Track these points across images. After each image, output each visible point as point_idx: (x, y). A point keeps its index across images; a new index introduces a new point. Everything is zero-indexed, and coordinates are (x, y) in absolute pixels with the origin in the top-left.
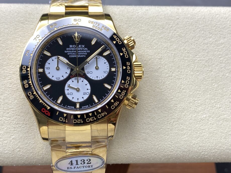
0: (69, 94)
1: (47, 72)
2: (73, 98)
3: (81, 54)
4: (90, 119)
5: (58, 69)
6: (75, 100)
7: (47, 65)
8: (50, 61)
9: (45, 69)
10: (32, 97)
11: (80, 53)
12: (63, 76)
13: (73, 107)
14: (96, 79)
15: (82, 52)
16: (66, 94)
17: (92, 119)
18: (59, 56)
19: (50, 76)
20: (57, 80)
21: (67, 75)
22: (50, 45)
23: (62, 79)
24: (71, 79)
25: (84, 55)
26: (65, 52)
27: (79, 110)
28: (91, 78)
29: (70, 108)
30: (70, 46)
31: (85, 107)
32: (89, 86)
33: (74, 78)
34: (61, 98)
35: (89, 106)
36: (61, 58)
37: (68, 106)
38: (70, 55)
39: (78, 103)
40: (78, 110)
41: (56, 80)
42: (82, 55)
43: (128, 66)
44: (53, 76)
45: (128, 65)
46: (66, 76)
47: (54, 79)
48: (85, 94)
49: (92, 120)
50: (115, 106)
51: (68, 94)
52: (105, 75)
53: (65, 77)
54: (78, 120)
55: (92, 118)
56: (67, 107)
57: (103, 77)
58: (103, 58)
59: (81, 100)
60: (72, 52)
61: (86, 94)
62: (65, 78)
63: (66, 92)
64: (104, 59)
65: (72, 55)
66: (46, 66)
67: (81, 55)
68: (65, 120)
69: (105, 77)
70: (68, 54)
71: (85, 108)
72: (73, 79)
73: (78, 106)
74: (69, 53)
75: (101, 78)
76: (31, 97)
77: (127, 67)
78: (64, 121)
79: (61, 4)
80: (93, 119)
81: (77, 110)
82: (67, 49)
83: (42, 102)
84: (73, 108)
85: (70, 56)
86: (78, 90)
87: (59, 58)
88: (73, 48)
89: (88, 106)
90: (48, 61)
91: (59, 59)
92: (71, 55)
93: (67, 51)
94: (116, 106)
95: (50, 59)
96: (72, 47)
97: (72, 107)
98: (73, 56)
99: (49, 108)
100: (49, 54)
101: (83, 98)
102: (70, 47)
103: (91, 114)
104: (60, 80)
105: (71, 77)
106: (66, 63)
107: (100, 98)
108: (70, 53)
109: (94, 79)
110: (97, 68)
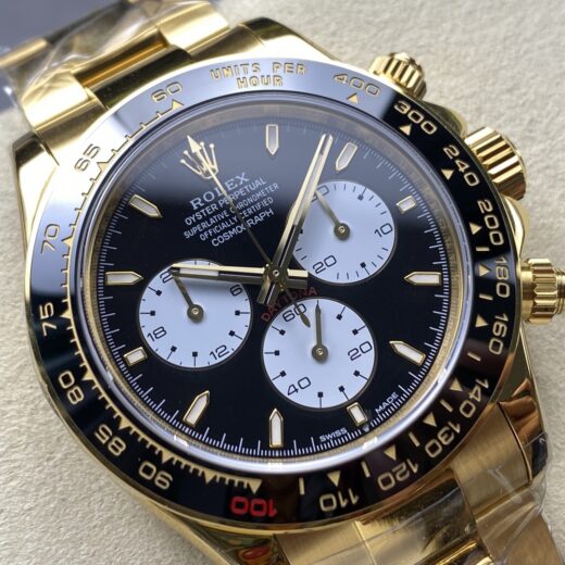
0: (297, 387)
1: (161, 348)
2: (320, 395)
3: (250, 212)
4: (440, 441)
5: (196, 316)
6: (332, 400)
7: (147, 325)
8: (148, 301)
9: (149, 340)
10: (163, 480)
11: (245, 208)
12: (232, 333)
13: (344, 431)
14: (363, 275)
15: (252, 204)
16: (286, 395)
17: (446, 436)
18: (175, 265)
19: (182, 360)
20: (219, 360)
21: (246, 320)
22: (114, 240)
23: (234, 344)
24: (270, 329)
25: (267, 209)
26: (187, 235)
27: (372, 429)
28: (343, 280)
29: (334, 439)
30: (192, 202)
31: (385, 405)
32: (353, 319)
33: (280, 316)
34: (276, 422)
35: (400, 393)
36: (187, 266)
37: (322, 438)
38: (210, 238)
39: (350, 402)
40: (367, 429)
41: (213, 362)
42: (257, 213)
43: (457, 162)
44: (195, 354)
45: (455, 158)
46: (243, 325)
47: (205, 361)
48: (354, 355)
49: (446, 440)
50: (499, 337)
51: (292, 389)
52: (389, 241)
53: (243, 332)
54: (394, 470)
55: (446, 432)
56: (318, 442)
57: (386, 255)
58: (341, 184)
59: (356, 386)
60: (212, 221)
61: (360, 352)
62: (243, 336)
63: (282, 386)
64: (350, 185)
65: (221, 233)
66: (145, 332)
67: (252, 216)
68: (346, 496)
69: (390, 250)
70: (204, 237)
71: (388, 407)
72: (278, 323)
73: (358, 416)
74: (202, 232)
75: (380, 264)
76: (160, 481)
77: (455, 168)
78: (343, 504)
79: (56, 79)
80: (450, 436)
81: (364, 434)
82: (189, 220)
83: (215, 477)
84: (343, 436)
85: (216, 242)
86: (320, 355)
87: (178, 269)
88: (207, 204)
89: (394, 396)
90: (144, 307)
91: (182, 272)
92: (215, 236)
93: (194, 230)
94: (503, 335)
95: (148, 294)
96: (203, 201)
97: (338, 433)
98: (227, 236)
99: (255, 485)
100: (130, 278)
101: (357, 373)
102: (196, 208)
103: (430, 421)
104: (231, 352)
105: (266, 317)
106: (216, 274)
107: (426, 339)
108: (206, 229)
109: (354, 279)
110: (343, 234)
